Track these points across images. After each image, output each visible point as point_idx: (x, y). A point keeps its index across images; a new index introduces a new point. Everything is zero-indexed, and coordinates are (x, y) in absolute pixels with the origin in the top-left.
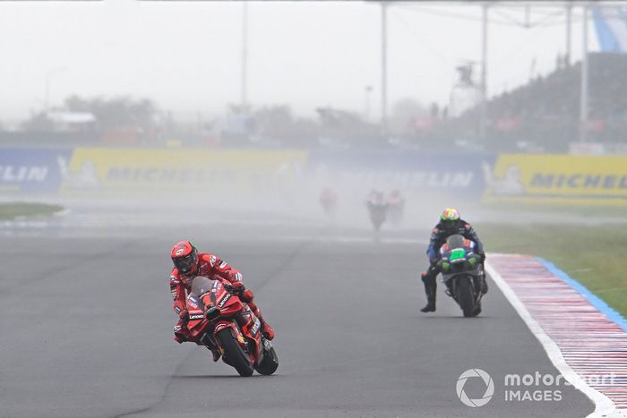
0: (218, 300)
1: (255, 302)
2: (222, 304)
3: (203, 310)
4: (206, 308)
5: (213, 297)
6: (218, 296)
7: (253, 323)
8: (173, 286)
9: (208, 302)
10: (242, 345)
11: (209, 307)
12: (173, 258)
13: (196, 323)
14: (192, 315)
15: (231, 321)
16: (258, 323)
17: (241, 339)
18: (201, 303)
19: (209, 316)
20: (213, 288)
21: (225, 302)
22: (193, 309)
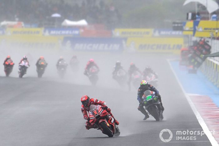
0: (99, 112)
1: (111, 112)
2: (101, 113)
3: (94, 116)
4: (95, 115)
5: (97, 111)
6: (99, 111)
7: (112, 119)
8: (82, 111)
9: (96, 113)
10: (109, 127)
11: (96, 115)
12: (81, 101)
13: (92, 120)
14: (91, 118)
15: (104, 119)
16: (113, 119)
17: (108, 125)
18: (93, 114)
19: (97, 118)
20: (97, 108)
21: (102, 112)
22: (91, 116)
